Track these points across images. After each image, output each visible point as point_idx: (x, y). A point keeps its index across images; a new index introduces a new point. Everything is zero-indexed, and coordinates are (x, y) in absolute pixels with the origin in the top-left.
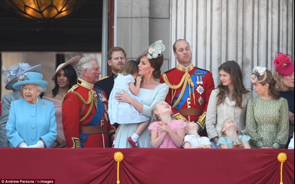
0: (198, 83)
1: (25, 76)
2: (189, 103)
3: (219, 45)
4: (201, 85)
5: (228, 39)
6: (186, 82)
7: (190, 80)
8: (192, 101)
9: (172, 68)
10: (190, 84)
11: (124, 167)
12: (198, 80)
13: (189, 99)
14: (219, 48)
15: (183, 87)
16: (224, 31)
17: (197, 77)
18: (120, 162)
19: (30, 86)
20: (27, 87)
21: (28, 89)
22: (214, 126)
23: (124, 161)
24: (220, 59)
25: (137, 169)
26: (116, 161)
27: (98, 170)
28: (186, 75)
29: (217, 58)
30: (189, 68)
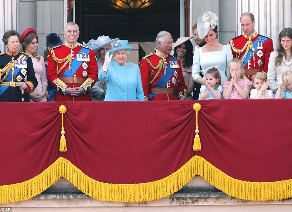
0: (258, 48)
1: (119, 43)
2: (250, 64)
3: (277, 16)
4: (261, 50)
5: (285, 11)
6: (248, 48)
7: (252, 46)
8: (252, 63)
9: (238, 36)
10: (252, 49)
11: (201, 115)
12: (259, 45)
13: (250, 61)
14: (277, 18)
15: (246, 51)
16: (281, 4)
17: (259, 43)
18: (198, 111)
19: (122, 51)
20: (120, 52)
21: (121, 54)
22: (274, 81)
23: (201, 110)
24: (278, 27)
25: (213, 117)
26: (195, 111)
27: (180, 118)
28: (250, 41)
29: (276, 27)
30: (252, 36)
